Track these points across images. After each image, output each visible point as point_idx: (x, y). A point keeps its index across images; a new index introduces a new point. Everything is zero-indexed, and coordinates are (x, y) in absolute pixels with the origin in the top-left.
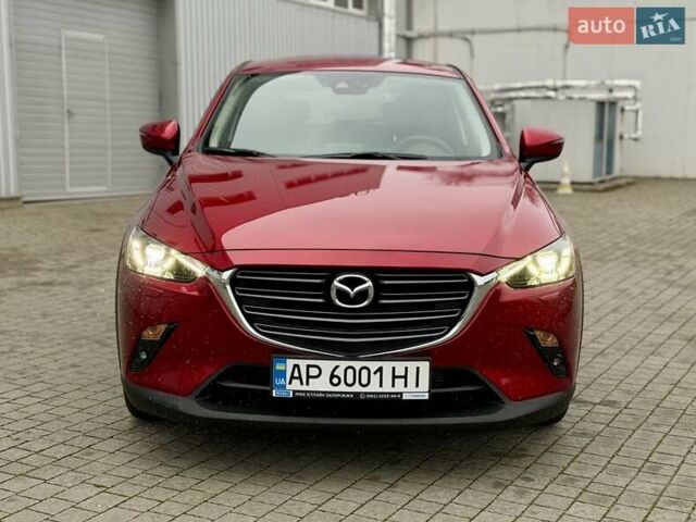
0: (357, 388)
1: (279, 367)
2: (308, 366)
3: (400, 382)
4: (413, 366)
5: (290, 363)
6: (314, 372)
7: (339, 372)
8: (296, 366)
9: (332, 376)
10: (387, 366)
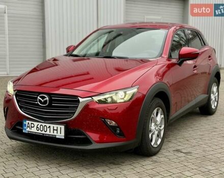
0: (43, 132)
1: (25, 123)
2: (31, 124)
3: (55, 132)
4: (59, 126)
5: (27, 122)
6: (33, 125)
7: (39, 126)
8: (28, 123)
9: (37, 127)
10: (52, 126)
